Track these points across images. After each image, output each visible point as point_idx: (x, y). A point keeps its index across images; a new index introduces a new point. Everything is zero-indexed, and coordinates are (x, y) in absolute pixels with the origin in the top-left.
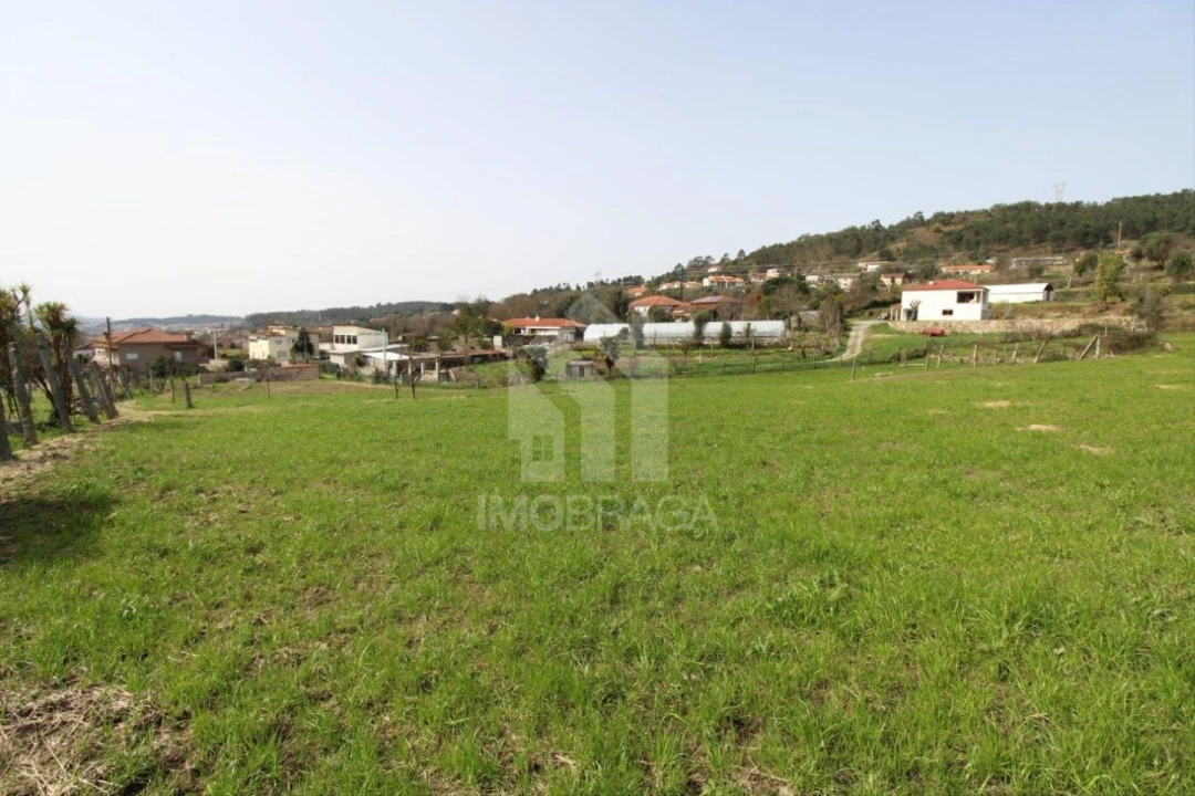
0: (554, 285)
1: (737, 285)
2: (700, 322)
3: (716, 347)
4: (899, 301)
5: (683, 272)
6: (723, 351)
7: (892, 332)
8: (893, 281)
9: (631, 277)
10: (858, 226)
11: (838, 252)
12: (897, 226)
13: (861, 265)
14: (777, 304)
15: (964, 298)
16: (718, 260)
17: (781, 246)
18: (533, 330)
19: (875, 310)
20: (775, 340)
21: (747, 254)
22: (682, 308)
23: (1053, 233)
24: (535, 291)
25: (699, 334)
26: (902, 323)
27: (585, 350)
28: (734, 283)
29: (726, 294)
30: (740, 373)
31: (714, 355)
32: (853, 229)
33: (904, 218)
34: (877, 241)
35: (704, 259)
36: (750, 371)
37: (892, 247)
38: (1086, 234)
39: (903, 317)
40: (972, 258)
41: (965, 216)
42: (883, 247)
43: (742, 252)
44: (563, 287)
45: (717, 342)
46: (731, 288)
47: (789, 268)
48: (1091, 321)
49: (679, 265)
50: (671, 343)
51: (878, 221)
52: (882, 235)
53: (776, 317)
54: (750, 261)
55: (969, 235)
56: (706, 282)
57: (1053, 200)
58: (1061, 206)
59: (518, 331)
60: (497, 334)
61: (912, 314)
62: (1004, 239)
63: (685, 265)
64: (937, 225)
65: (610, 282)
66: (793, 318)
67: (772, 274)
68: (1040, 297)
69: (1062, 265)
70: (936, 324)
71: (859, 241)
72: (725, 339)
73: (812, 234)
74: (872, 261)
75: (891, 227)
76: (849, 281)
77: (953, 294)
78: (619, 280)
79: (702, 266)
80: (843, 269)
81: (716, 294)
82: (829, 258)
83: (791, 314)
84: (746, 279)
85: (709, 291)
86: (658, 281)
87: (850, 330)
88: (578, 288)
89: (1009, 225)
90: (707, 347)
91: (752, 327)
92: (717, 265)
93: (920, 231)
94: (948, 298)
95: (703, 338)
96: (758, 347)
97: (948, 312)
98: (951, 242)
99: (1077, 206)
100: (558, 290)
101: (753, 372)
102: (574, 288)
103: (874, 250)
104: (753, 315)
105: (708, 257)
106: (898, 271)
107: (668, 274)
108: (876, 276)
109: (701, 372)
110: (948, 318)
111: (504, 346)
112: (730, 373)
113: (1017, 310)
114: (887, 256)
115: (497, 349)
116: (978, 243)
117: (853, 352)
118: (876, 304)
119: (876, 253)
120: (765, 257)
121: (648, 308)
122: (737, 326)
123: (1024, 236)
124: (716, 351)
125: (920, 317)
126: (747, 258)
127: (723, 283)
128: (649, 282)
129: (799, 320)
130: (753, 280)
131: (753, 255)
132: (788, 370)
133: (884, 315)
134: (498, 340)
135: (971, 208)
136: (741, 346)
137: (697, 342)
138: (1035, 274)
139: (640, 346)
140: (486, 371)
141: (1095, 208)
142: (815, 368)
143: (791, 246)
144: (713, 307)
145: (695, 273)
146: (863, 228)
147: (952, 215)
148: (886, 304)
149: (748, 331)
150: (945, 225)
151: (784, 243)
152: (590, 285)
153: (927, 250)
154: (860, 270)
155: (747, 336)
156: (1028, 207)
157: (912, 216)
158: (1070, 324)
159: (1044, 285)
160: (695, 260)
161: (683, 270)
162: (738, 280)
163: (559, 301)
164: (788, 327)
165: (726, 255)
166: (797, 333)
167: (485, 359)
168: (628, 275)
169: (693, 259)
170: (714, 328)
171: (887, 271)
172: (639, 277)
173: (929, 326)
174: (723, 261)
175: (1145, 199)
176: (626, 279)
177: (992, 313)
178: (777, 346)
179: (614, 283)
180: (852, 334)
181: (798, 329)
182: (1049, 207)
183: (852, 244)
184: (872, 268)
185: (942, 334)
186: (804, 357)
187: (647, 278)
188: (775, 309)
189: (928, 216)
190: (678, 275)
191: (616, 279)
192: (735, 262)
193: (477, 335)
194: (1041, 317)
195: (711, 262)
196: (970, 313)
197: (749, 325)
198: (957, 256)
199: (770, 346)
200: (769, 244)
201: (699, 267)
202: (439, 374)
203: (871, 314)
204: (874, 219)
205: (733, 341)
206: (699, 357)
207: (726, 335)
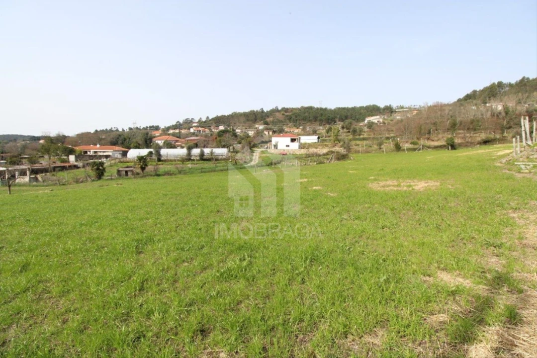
0: (109, 128)
1: (206, 132)
2: (190, 149)
3: (197, 160)
4: (271, 141)
6: (201, 162)
7: (269, 153)
8: (269, 133)
9: (153, 126)
10: (255, 110)
11: (248, 120)
12: (269, 112)
13: (257, 126)
14: (224, 142)
15: (293, 140)
16: (197, 121)
17: (225, 116)
18: (95, 152)
19: (263, 145)
20: (224, 157)
21: (210, 118)
22: (180, 142)
23: (319, 118)
24: (96, 131)
25: (189, 154)
26: (272, 150)
27: (128, 162)
28: (205, 131)
29: (201, 136)
30: (209, 172)
31: (197, 164)
32: (254, 111)
33: (272, 108)
34: (262, 117)
35: (190, 119)
36: (213, 171)
37: (268, 120)
38: (329, 119)
39: (273, 147)
40: (295, 126)
41: (292, 109)
42: (265, 119)
43: (208, 117)
44: (114, 129)
45: (198, 158)
46: (204, 133)
47: (229, 126)
48: (331, 150)
49: (178, 122)
50: (175, 158)
51: (262, 109)
52: (264, 115)
53: (224, 147)
54: (212, 122)
55: (293, 117)
56: (192, 130)
57: (319, 107)
58: (321, 109)
59: (86, 152)
60: (72, 154)
61: (276, 146)
62: (305, 119)
63: (181, 122)
64: (283, 112)
65: (142, 128)
66: (231, 148)
67: (222, 128)
68: (316, 141)
69: (322, 130)
70: (284, 150)
71: (256, 116)
72: (202, 157)
73: (238, 112)
74: (261, 125)
75: (267, 111)
76: (253, 133)
77: (289, 139)
78: (147, 127)
79: (190, 123)
80: (250, 127)
81: (197, 136)
82: (245, 123)
83: (230, 146)
84: (210, 129)
85: (193, 134)
86: (168, 129)
87: (254, 153)
88: (123, 130)
89: (306, 114)
90: (193, 160)
91: (214, 151)
92: (197, 122)
93: (277, 114)
94: (287, 140)
95: (191, 156)
96: (217, 160)
97: (288, 146)
98: (288, 119)
99: (326, 109)
100: (111, 131)
101: (215, 171)
102: (120, 130)
103: (261, 120)
104: (214, 146)
105: (192, 119)
106: (270, 129)
107: (173, 126)
108: (262, 131)
109: (191, 172)
110: (288, 148)
111: (76, 161)
112: (204, 172)
113: (309, 146)
114: (266, 123)
115: (71, 163)
116: (296, 120)
117: (255, 162)
118: (263, 142)
119: (262, 122)
120: (218, 120)
121: (163, 141)
122: (207, 151)
123: (311, 119)
124: (198, 162)
125: (279, 148)
126: (210, 120)
127: (200, 131)
128: (163, 129)
129: (234, 148)
130: (213, 130)
131: (213, 119)
133: (266, 147)
134: (72, 158)
135: (294, 107)
136: (208, 160)
137: (189, 158)
138: (314, 132)
139: (159, 160)
140: (65, 175)
141: (331, 110)
142: (241, 169)
143: (229, 116)
144: (195, 142)
145: (186, 126)
146: (257, 111)
147: (288, 109)
148: (266, 142)
149: (212, 153)
150: (286, 112)
151: (226, 115)
152: (130, 129)
153: (280, 122)
154: (256, 128)
155: (212, 155)
156: (311, 108)
157: (274, 108)
158: (325, 151)
159: (317, 137)
160: (186, 120)
161: (180, 124)
162: (207, 130)
163: (112, 136)
164: (229, 151)
165: (201, 118)
166: (233, 154)
167: (63, 168)
168: (151, 125)
169: (185, 119)
170: (196, 151)
171: (267, 129)
172: (158, 126)
173: (282, 151)
174: (199, 121)
175: (344, 109)
176: (150, 127)
177: (302, 146)
178: (224, 159)
179: (144, 128)
180: (254, 154)
181: (233, 152)
182: (318, 109)
183: (254, 117)
184: (261, 127)
185: (286, 154)
186: (236, 164)
187: (162, 127)
188: (223, 144)
189: (280, 108)
190: (178, 126)
191: (145, 127)
192: (205, 122)
193: (57, 155)
194: (317, 148)
195: (194, 121)
196: (295, 146)
197: (212, 150)
198: (290, 124)
199: (221, 160)
200: (220, 115)
201: (188, 123)
202: (30, 178)
203: (261, 146)
204: (261, 108)
205: (205, 157)
206: (190, 165)
207: (202, 154)
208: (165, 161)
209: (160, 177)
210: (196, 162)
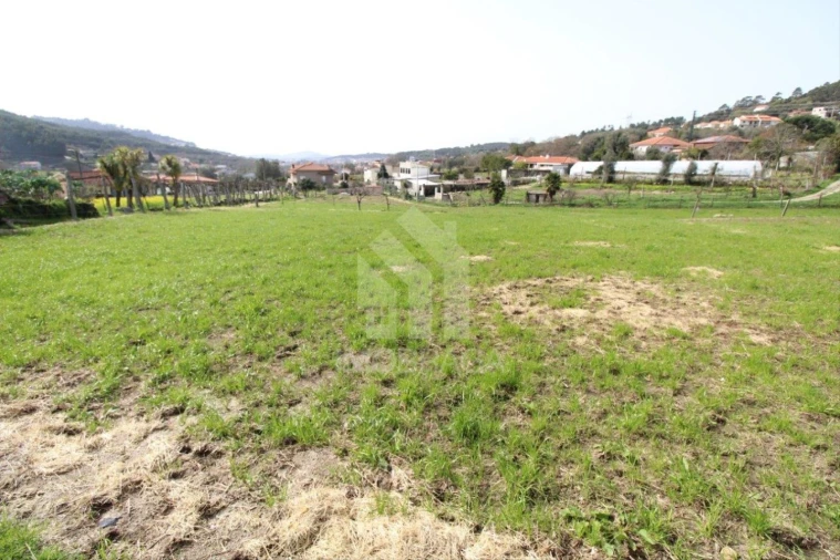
0: (594, 129)
1: (769, 125)
2: (669, 162)
3: (677, 183)
5: (729, 111)
6: (685, 186)
9: (672, 118)
16: (768, 100)
18: (541, 166)
21: (805, 91)
22: (681, 148)
28: (768, 122)
35: (755, 97)
43: (798, 90)
45: (681, 179)
46: (760, 128)
49: (724, 106)
54: (805, 99)
56: (738, 122)
59: (532, 165)
63: (732, 104)
65: (651, 123)
66: (782, 159)
67: (819, 111)
72: (690, 179)
78: (661, 121)
79: (750, 106)
83: (780, 155)
84: (784, 118)
90: (669, 182)
91: (719, 166)
92: (767, 104)
95: (669, 175)
105: (759, 97)
122: (704, 165)
124: (677, 187)
126: (805, 96)
127: (756, 122)
128: (686, 124)
129: (790, 160)
132: (717, 207)
134: (504, 173)
136: (703, 183)
137: (663, 180)
139: (611, 180)
144: (708, 147)
155: (713, 174)
160: (744, 100)
161: (727, 109)
162: (775, 119)
165: (778, 94)
168: (669, 117)
169: (740, 99)
172: (682, 118)
174: (774, 99)
176: (667, 120)
186: (754, 196)
192: (789, 100)
195: (762, 102)
197: (717, 164)
199: (736, 184)
201: (746, 106)
205: (696, 178)
206: (657, 192)
207: (692, 171)
208: (619, 182)
209: (573, 209)
210: (671, 186)
